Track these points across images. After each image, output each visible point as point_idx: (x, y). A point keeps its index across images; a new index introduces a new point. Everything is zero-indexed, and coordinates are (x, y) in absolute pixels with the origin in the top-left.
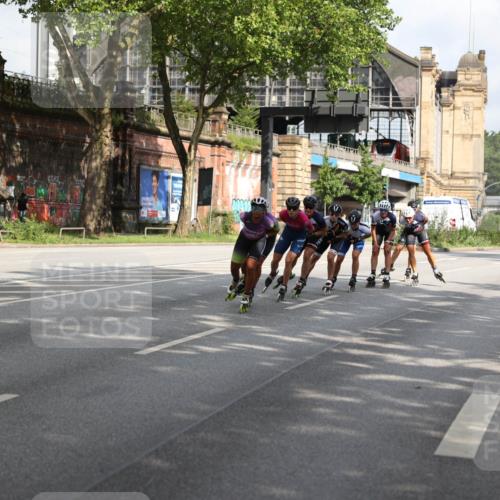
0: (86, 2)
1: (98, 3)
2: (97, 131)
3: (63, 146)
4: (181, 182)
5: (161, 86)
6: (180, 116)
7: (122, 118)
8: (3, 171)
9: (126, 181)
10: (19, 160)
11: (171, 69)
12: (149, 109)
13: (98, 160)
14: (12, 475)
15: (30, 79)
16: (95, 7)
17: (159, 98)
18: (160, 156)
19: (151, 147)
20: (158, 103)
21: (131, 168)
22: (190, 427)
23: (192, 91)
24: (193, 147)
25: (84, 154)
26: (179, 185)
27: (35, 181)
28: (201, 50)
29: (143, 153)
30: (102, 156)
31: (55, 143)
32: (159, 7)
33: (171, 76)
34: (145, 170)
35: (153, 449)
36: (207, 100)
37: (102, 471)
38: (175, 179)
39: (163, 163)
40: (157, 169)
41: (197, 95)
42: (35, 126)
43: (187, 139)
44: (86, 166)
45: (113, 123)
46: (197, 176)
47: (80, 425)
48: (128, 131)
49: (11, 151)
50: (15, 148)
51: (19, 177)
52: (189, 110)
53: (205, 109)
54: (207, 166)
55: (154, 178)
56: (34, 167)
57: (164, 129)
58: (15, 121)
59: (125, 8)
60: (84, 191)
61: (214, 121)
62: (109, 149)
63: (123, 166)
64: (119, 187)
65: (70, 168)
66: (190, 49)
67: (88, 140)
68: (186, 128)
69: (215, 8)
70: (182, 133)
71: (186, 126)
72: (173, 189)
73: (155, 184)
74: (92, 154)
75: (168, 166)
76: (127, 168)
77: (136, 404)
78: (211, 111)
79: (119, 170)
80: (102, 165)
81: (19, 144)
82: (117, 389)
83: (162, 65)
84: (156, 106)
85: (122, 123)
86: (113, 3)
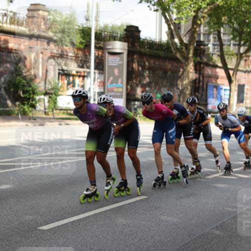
0: (181, 1)
1: (187, 2)
2: (186, 66)
3: (169, 73)
4: (229, 91)
5: (218, 43)
6: (228, 58)
7: (198, 59)
8: (140, 86)
9: (200, 91)
10: (147, 80)
11: (224, 34)
12: (213, 54)
13: (187, 80)
14: (145, 236)
15: (153, 40)
16: (185, 4)
17: (217, 49)
18: (218, 78)
19: (213, 74)
20: (217, 51)
21: (203, 84)
22: (233, 215)
23: (234, 45)
24: (235, 73)
25: (180, 77)
26: (228, 93)
27: (155, 91)
28: (239, 24)
29: (210, 77)
30: (188, 78)
31: (165, 72)
32: (218, 3)
33: (224, 37)
34: (210, 85)
35: (215, 225)
36: (242, 50)
37: (189, 236)
38: (225, 90)
39: (219, 81)
40: (216, 85)
41: (237, 47)
42: (155, 64)
43: (232, 69)
44: (181, 83)
45: (194, 62)
46: (237, 88)
47: (179, 212)
48: (202, 65)
49: (143, 76)
50: (145, 74)
51: (147, 89)
52: (233, 55)
53: (241, 54)
54: (242, 83)
55: (215, 89)
56: (155, 84)
57: (220, 64)
58: (146, 61)
59: (200, 4)
60: (180, 96)
61: (246, 60)
62: (192, 74)
63: (199, 83)
64: (197, 94)
65: (173, 84)
66: (233, 24)
67: (182, 70)
68: (231, 64)
69: (247, 3)
70: (229, 66)
71: (231, 63)
72: (224, 95)
73: (215, 92)
74: (184, 77)
75: (222, 83)
76: (201, 84)
77: (206, 203)
78: (244, 55)
79: (197, 85)
80: (188, 83)
81: (147, 72)
82: (197, 195)
83: (219, 32)
84: (216, 53)
85: (199, 62)
86: (194, 1)
